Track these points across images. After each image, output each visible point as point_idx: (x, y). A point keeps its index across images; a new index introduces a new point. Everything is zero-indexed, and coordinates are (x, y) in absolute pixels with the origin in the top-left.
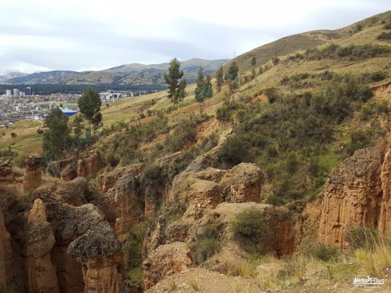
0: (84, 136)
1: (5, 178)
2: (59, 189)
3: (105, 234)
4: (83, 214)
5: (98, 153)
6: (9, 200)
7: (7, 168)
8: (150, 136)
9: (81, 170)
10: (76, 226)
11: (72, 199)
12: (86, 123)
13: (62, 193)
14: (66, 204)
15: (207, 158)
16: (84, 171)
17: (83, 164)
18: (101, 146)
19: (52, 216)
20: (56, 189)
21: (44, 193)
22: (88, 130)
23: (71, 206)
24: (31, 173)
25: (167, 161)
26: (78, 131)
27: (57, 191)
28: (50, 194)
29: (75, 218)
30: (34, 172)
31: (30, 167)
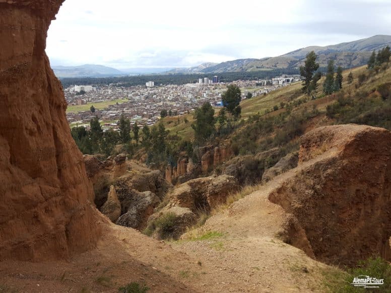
0: (226, 126)
1: (108, 168)
2: (134, 178)
4: (142, 198)
5: (231, 142)
6: (104, 183)
7: (110, 161)
8: (268, 129)
11: (141, 187)
13: (134, 182)
14: (134, 190)
15: (295, 156)
17: (218, 151)
18: (235, 136)
19: (123, 197)
20: (131, 179)
21: (122, 181)
23: (137, 192)
24: (117, 166)
25: (265, 155)
27: (131, 180)
28: (126, 182)
29: (136, 200)
30: (119, 166)
31: (117, 162)
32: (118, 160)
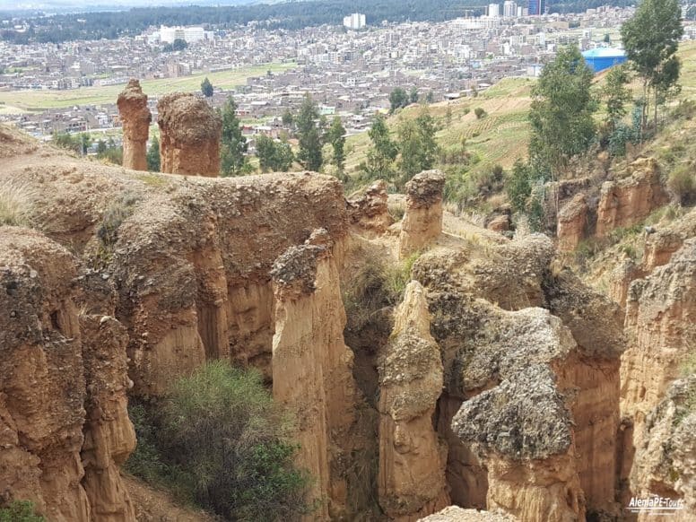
0: (628, 121)
1: (371, 222)
2: (475, 261)
3: (536, 400)
4: (518, 332)
5: (656, 166)
6: (368, 273)
7: (376, 200)
9: (608, 209)
10: (496, 359)
11: (503, 291)
12: (637, 86)
13: (478, 272)
14: (483, 301)
16: (614, 211)
17: (615, 193)
18: (667, 147)
19: (447, 327)
20: (466, 261)
21: (437, 267)
22: (640, 104)
23: (495, 308)
24: (416, 215)
26: (615, 107)
27: (468, 266)
28: (450, 271)
29: (497, 338)
30: (423, 213)
31: (415, 201)
32: (421, 191)
